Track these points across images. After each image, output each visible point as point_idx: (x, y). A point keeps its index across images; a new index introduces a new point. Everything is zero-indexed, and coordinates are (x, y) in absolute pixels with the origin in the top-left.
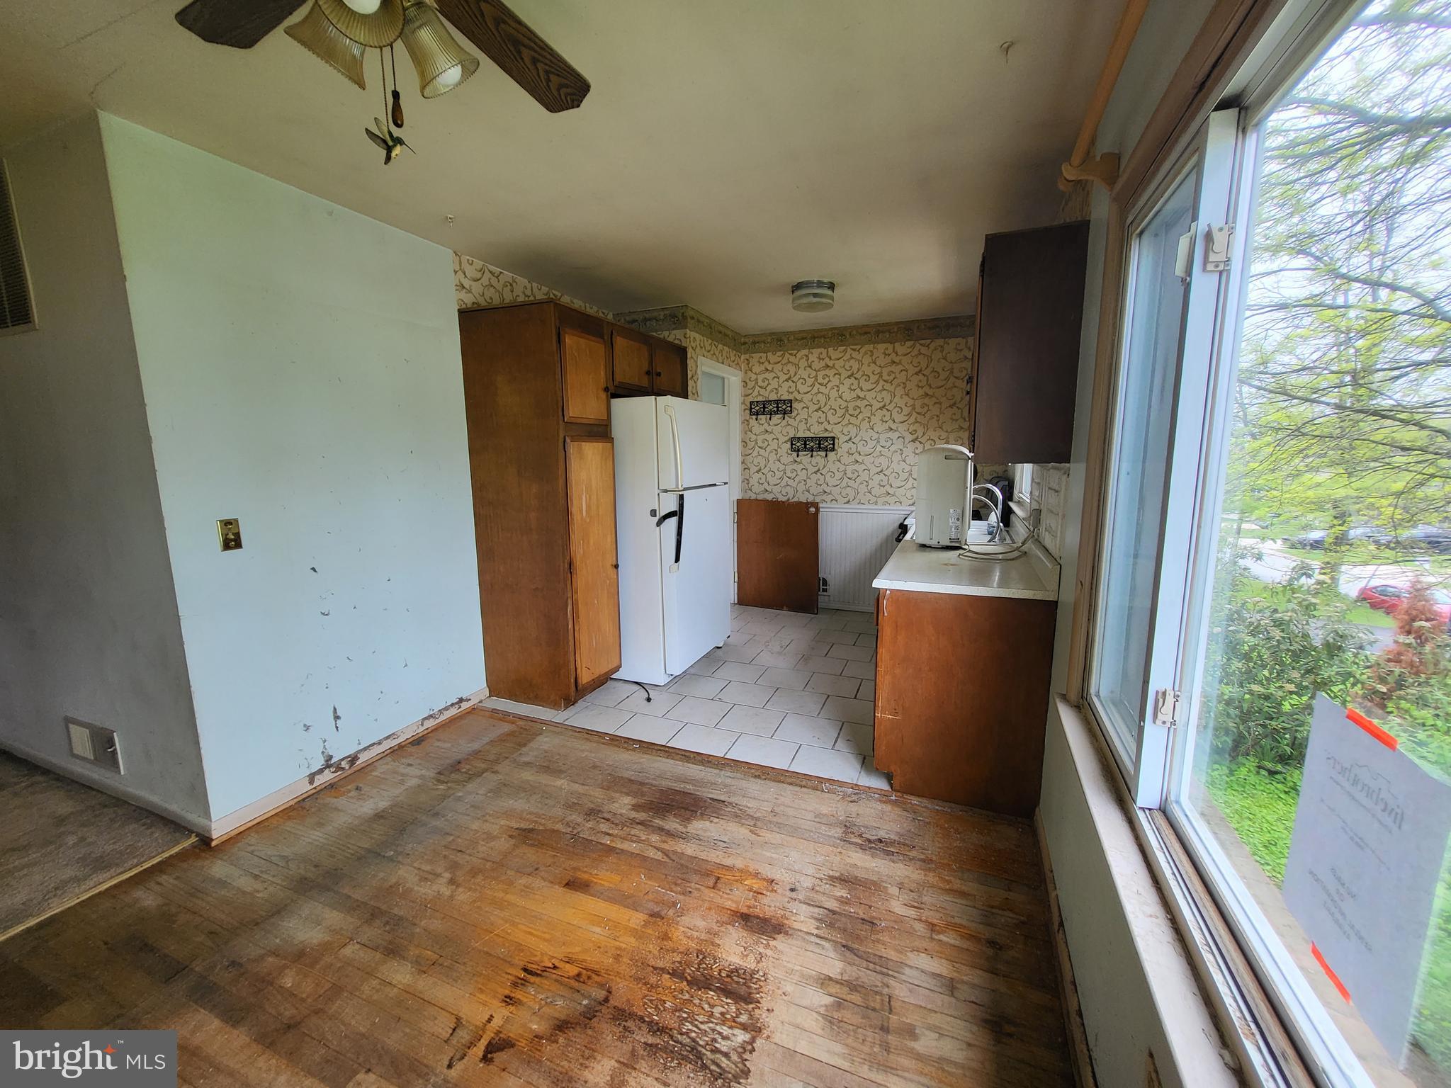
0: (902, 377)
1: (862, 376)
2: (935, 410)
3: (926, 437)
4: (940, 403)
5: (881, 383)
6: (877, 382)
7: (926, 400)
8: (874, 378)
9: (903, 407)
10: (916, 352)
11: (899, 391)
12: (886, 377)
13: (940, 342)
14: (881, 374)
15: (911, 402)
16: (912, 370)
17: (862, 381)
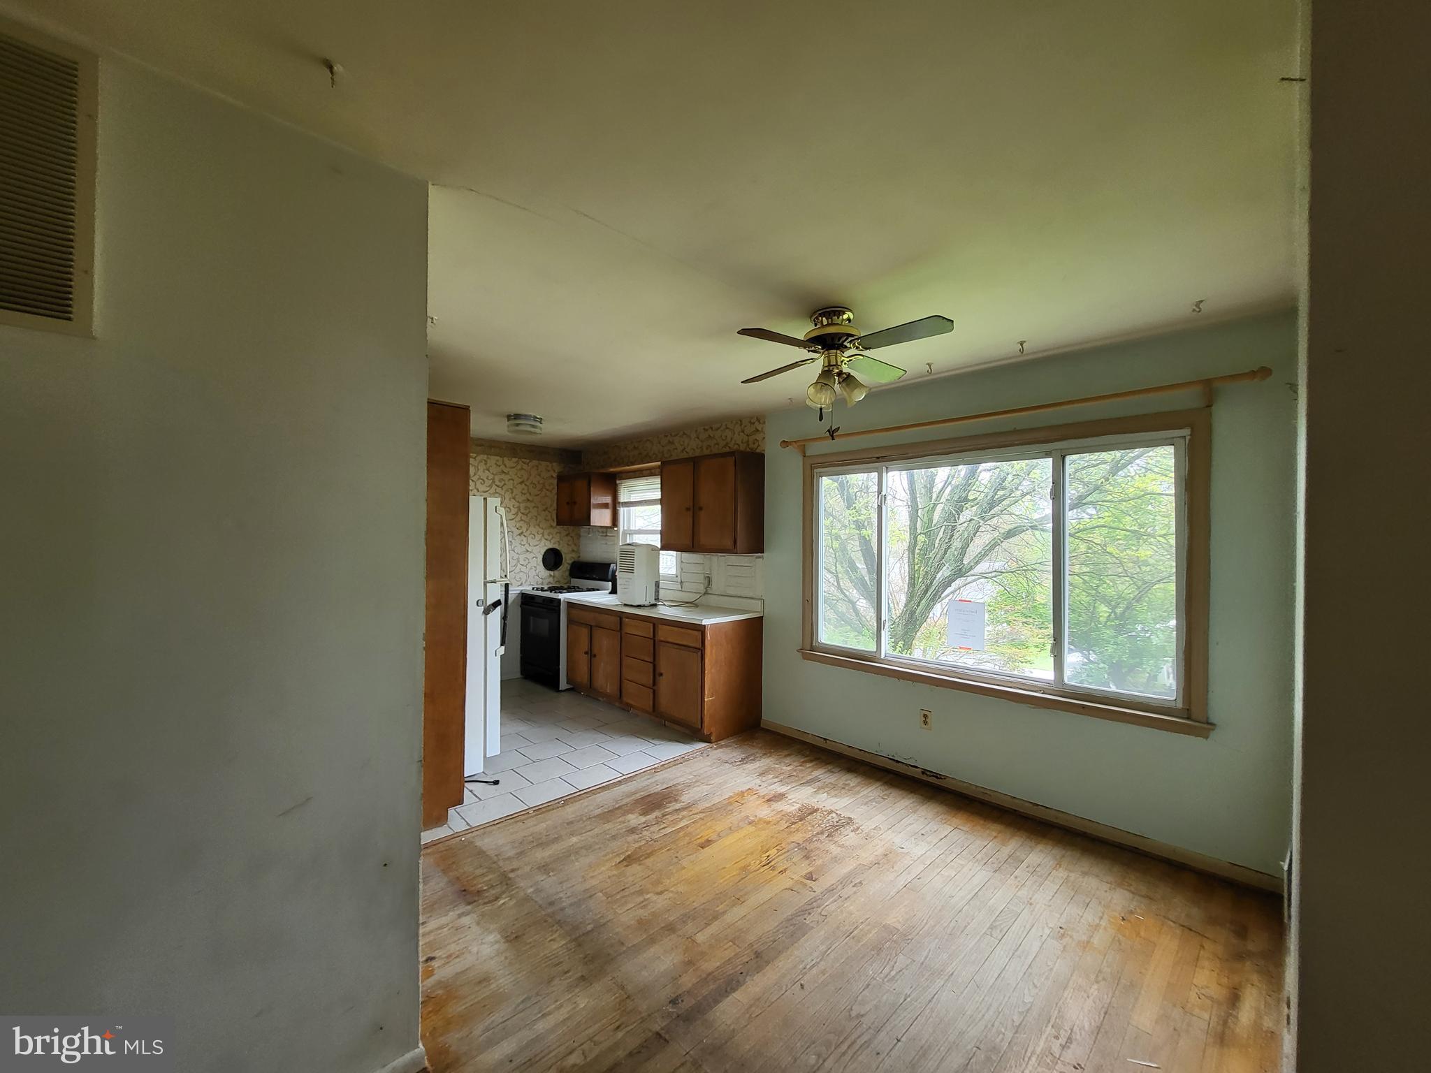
0: (510, 485)
1: (478, 479)
2: (534, 512)
3: (529, 532)
4: (538, 507)
5: (494, 487)
6: (490, 486)
7: (528, 504)
8: (488, 482)
9: (511, 508)
10: (519, 467)
11: (508, 495)
12: (497, 483)
13: (535, 462)
14: (493, 480)
15: (517, 504)
16: (517, 480)
17: (478, 483)
